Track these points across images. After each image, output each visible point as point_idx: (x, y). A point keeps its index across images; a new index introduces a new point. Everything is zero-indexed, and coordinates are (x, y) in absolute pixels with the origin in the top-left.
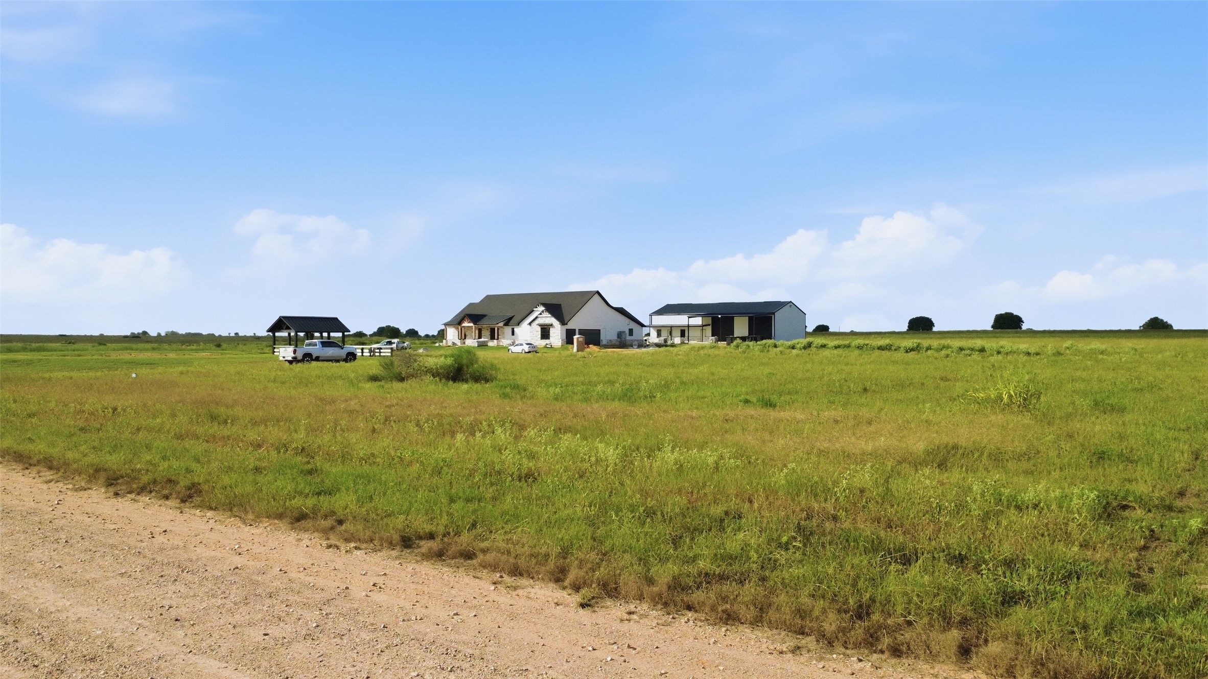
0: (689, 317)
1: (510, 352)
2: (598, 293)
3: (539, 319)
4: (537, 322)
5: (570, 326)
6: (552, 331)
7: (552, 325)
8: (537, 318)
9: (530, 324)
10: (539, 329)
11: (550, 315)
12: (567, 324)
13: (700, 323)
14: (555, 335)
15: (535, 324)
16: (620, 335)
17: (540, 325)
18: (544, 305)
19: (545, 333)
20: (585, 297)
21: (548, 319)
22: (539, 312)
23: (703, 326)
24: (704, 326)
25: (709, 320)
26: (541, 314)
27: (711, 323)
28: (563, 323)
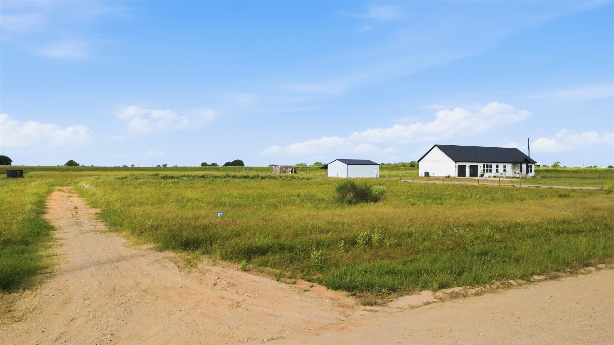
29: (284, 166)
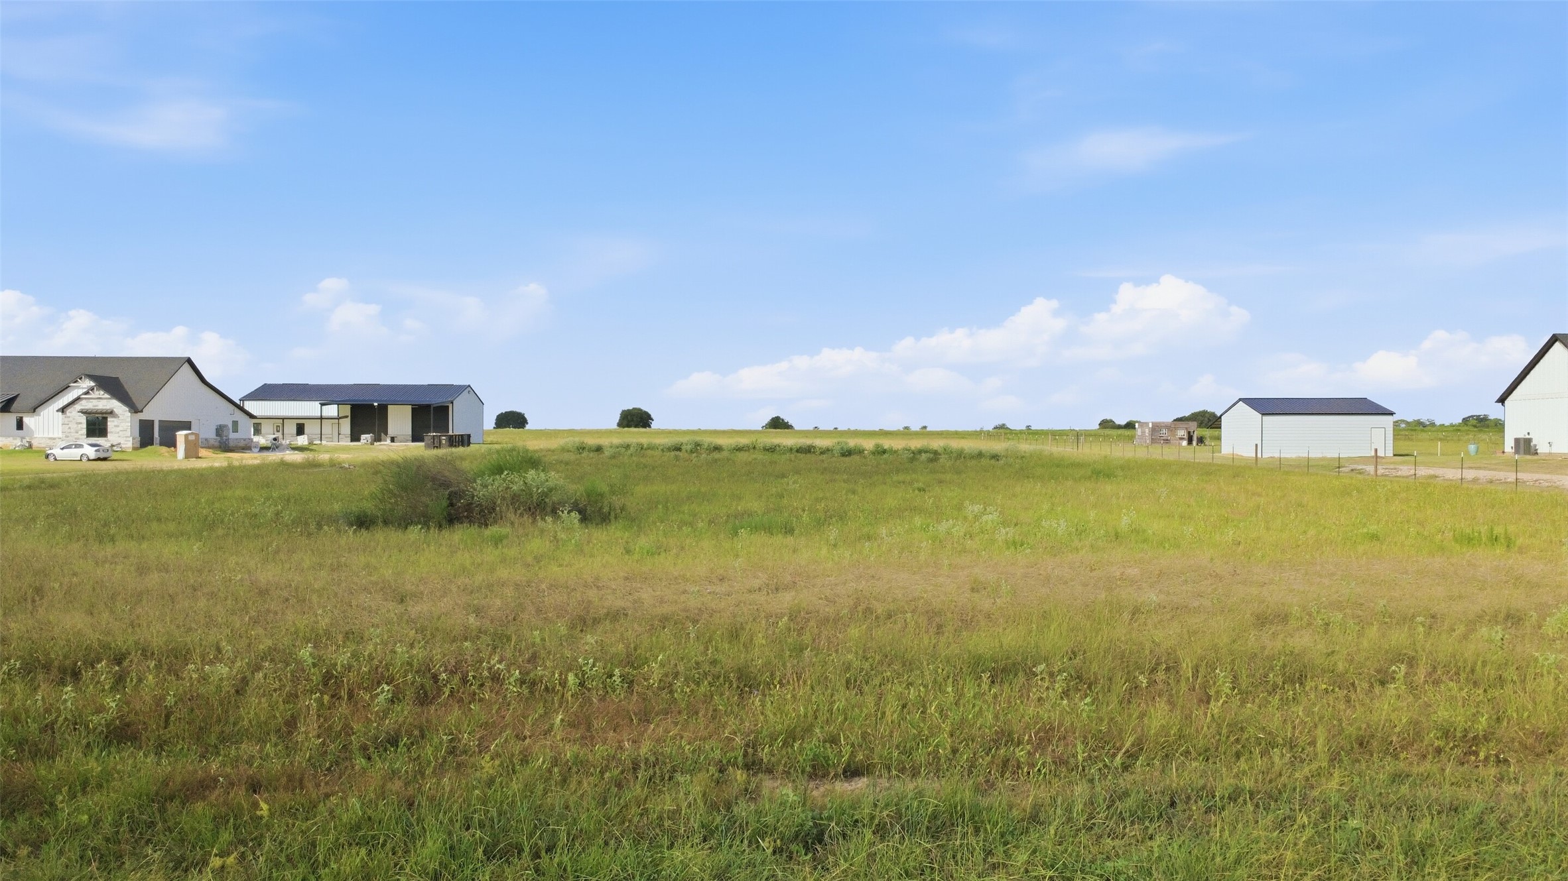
0: (322, 405)
1: (51, 459)
2: (189, 361)
3: (83, 402)
4: (78, 407)
5: (146, 415)
6: (111, 423)
7: (111, 413)
8: (78, 399)
9: (63, 410)
10: (83, 419)
11: (107, 396)
12: (142, 411)
13: (335, 414)
14: (118, 429)
15: (73, 412)
16: (220, 430)
17: (83, 412)
18: (91, 377)
19: (97, 426)
20: (166, 367)
21: (103, 402)
22: (85, 390)
23: (339, 418)
24: (341, 418)
25: (347, 410)
26: (87, 393)
27: (349, 414)
28: (135, 409)
29: (1163, 423)
